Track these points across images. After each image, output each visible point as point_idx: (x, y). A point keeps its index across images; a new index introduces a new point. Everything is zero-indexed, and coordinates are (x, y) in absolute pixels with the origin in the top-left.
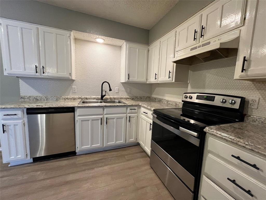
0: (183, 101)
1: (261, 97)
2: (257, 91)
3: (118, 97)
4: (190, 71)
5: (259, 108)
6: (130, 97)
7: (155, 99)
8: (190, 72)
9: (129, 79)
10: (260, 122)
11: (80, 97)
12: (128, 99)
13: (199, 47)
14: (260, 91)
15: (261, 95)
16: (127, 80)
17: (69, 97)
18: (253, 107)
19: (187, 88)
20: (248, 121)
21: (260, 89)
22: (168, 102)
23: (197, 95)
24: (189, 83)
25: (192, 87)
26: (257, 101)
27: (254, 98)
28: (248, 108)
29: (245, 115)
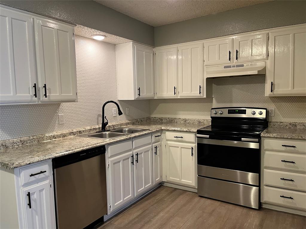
0: (211, 117)
1: (275, 107)
2: (273, 103)
3: (117, 124)
4: (213, 84)
5: (275, 115)
6: (131, 122)
7: (161, 119)
8: (214, 86)
9: (139, 95)
10: (278, 125)
11: (71, 131)
12: (129, 124)
13: (234, 66)
14: (275, 103)
15: (275, 106)
16: (137, 96)
17: (55, 133)
18: (272, 115)
19: (212, 103)
20: (270, 125)
21: (275, 102)
22: (185, 121)
23: (228, 110)
24: (214, 97)
25: (218, 102)
26: (274, 111)
27: (272, 109)
28: (269, 116)
29: (268, 122)
